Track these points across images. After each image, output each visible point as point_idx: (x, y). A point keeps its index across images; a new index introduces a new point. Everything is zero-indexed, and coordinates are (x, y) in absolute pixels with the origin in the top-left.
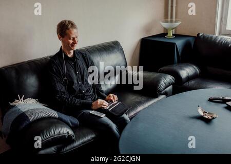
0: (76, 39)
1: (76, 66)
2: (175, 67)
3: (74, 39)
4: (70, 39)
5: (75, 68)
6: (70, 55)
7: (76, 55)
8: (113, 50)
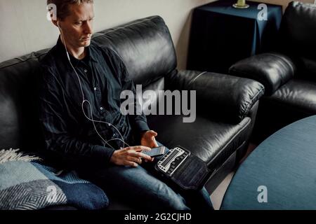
0: (89, 23)
1: (91, 77)
2: (258, 64)
3: (84, 23)
4: (77, 23)
5: (91, 80)
6: (78, 54)
7: (91, 54)
8: (154, 34)
